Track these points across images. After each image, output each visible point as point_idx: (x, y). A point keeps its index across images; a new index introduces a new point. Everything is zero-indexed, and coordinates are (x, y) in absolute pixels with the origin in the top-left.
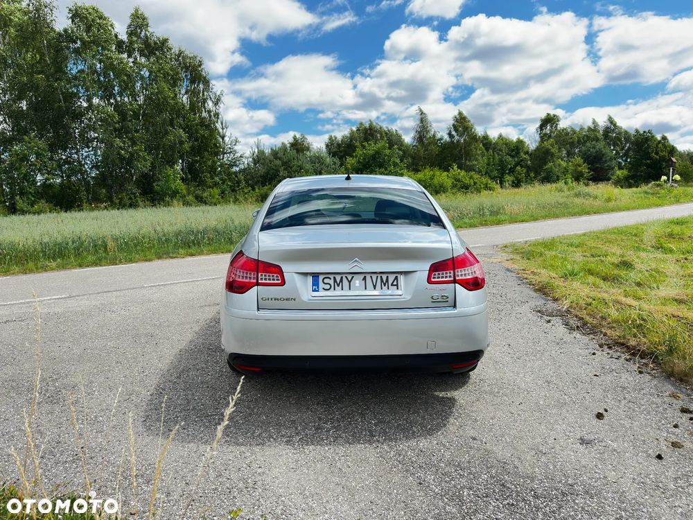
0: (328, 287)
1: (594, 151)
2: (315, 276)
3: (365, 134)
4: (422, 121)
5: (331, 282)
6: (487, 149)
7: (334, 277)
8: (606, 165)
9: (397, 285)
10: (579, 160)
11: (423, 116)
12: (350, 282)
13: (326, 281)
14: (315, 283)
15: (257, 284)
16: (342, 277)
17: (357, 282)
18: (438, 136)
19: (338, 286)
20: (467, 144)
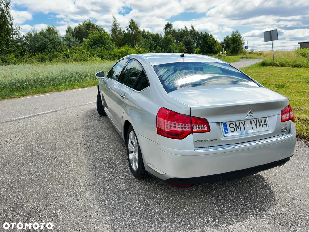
0: (232, 130)
1: (187, 40)
2: (225, 124)
3: (87, 27)
4: (114, 22)
5: (234, 126)
6: (144, 38)
7: (235, 123)
8: (192, 46)
9: (266, 124)
10: (182, 44)
11: (115, 20)
12: (244, 125)
13: (231, 126)
14: (226, 128)
15: (192, 132)
16: (239, 123)
17: (248, 125)
18: (122, 30)
19: (238, 128)
20: (136, 34)
